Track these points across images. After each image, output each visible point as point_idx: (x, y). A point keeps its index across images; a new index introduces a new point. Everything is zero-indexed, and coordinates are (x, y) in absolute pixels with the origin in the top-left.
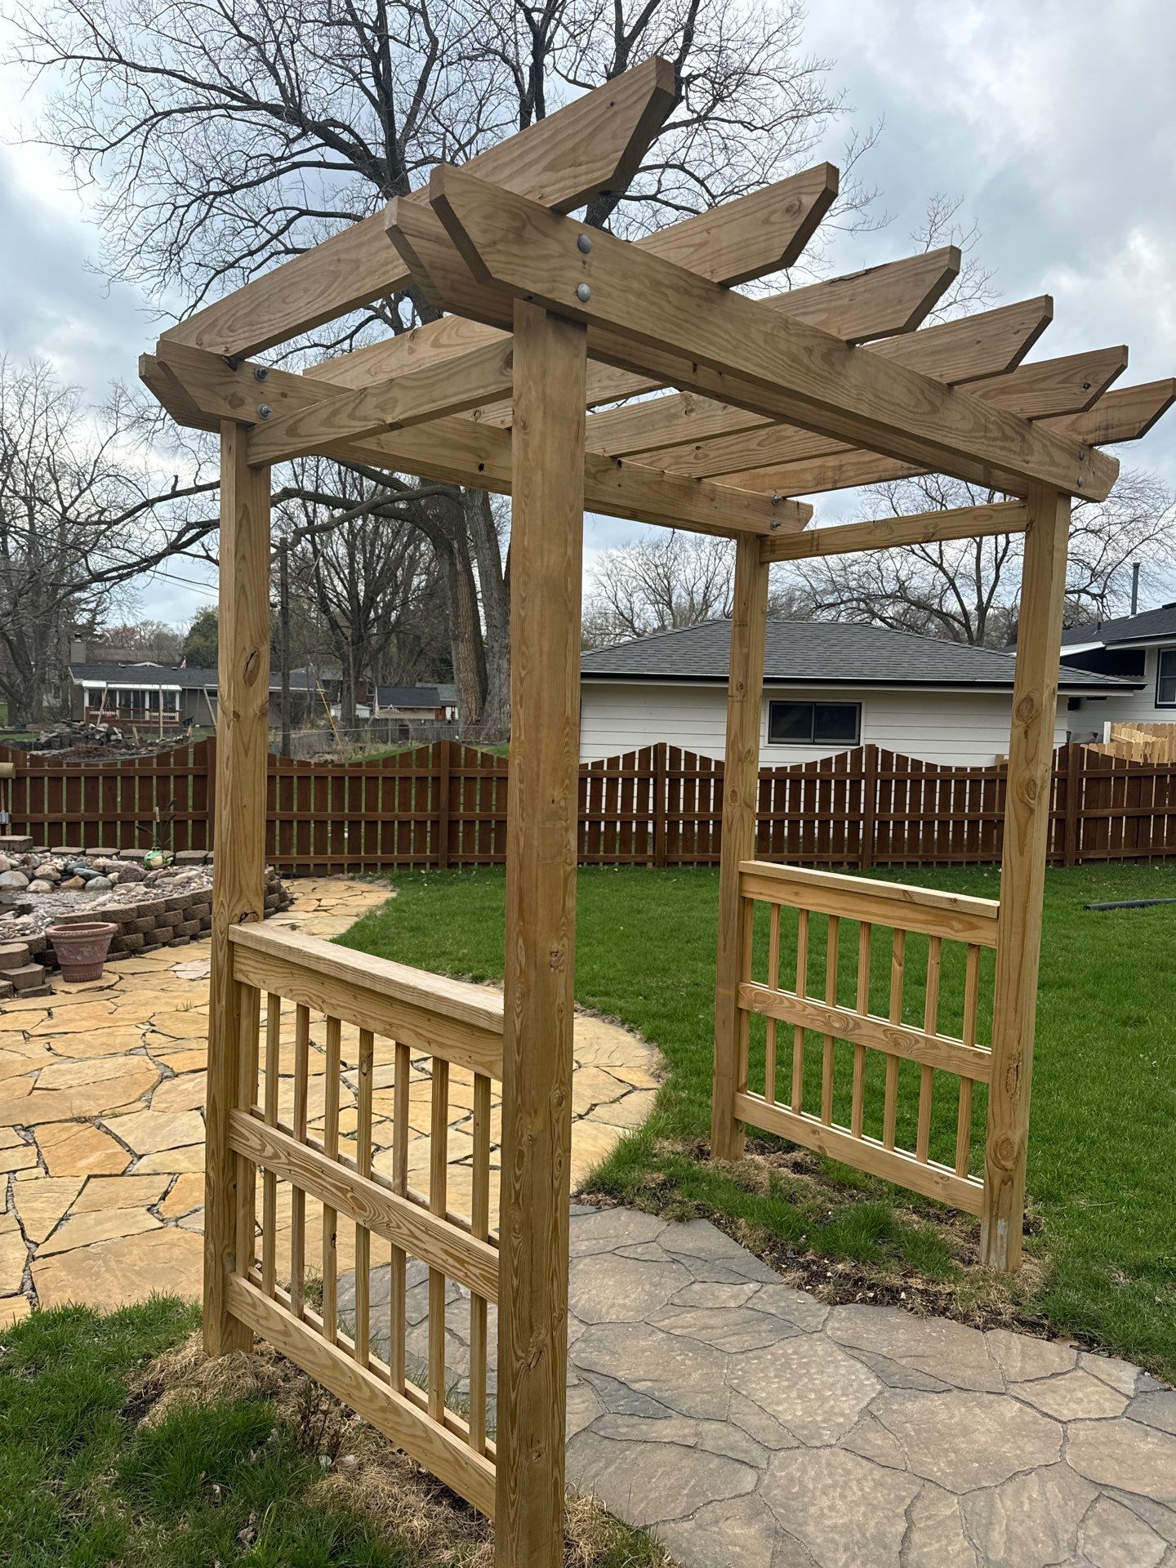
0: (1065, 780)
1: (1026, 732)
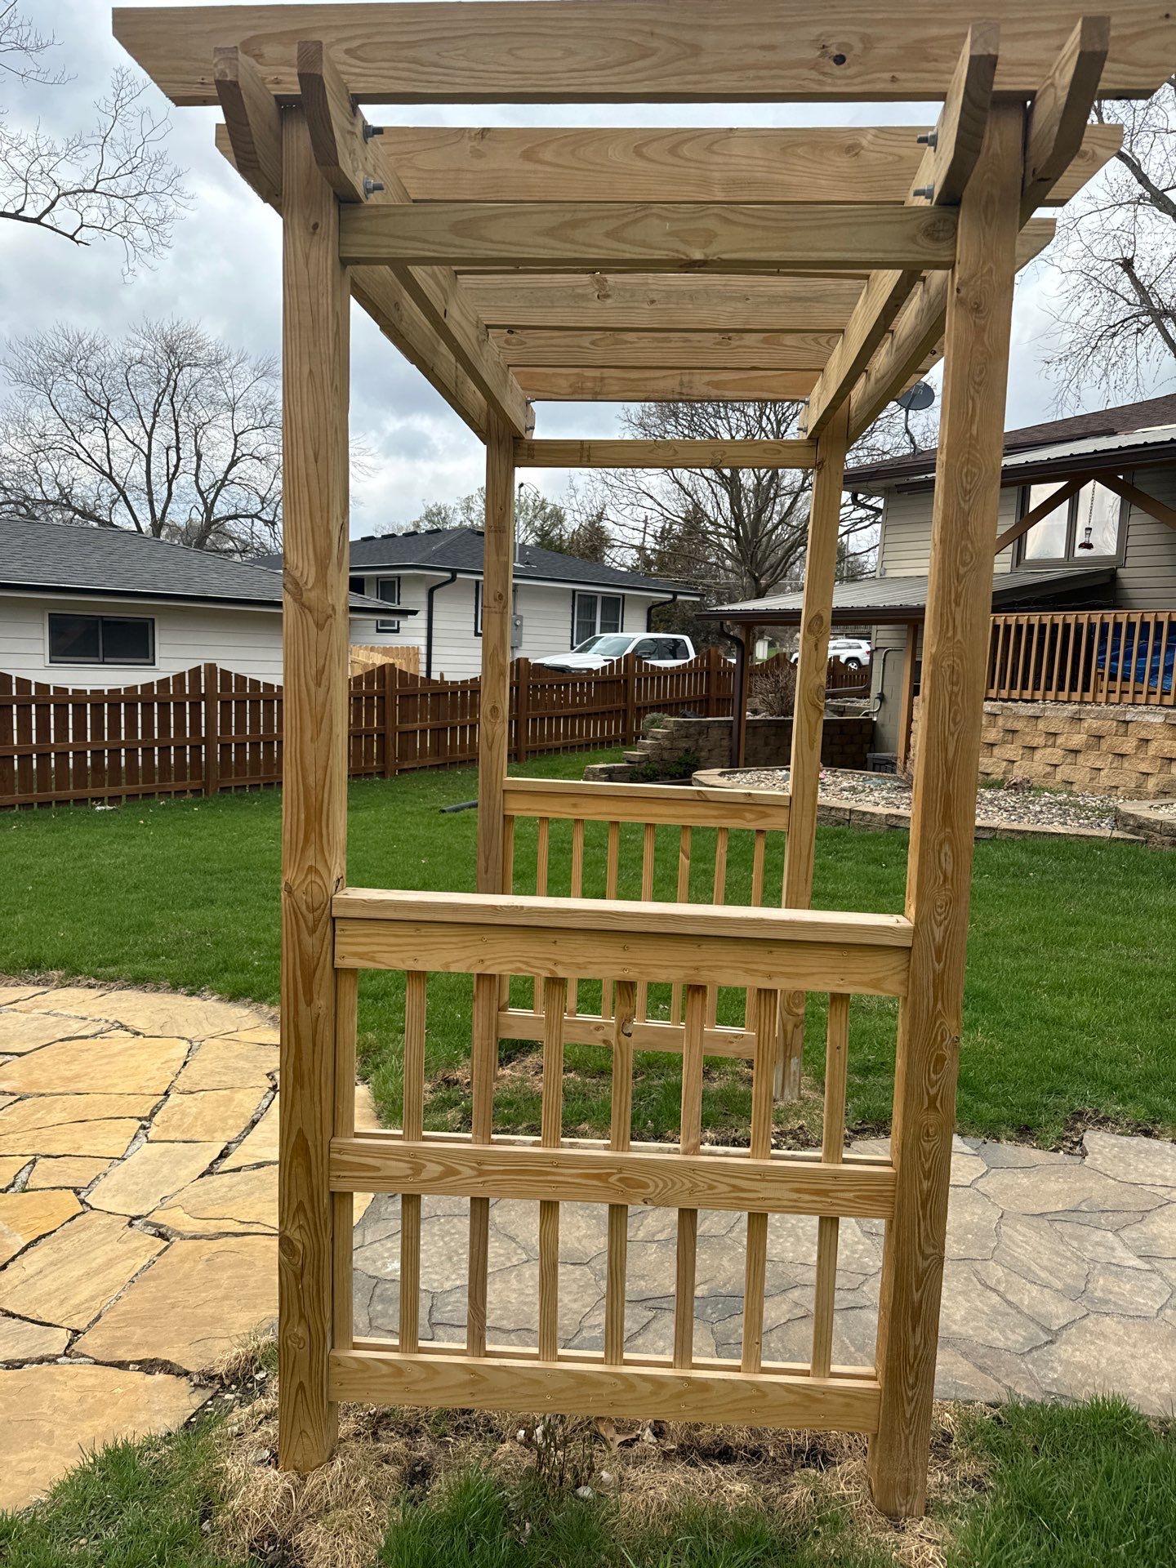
0: (383, 698)
1: (816, 645)
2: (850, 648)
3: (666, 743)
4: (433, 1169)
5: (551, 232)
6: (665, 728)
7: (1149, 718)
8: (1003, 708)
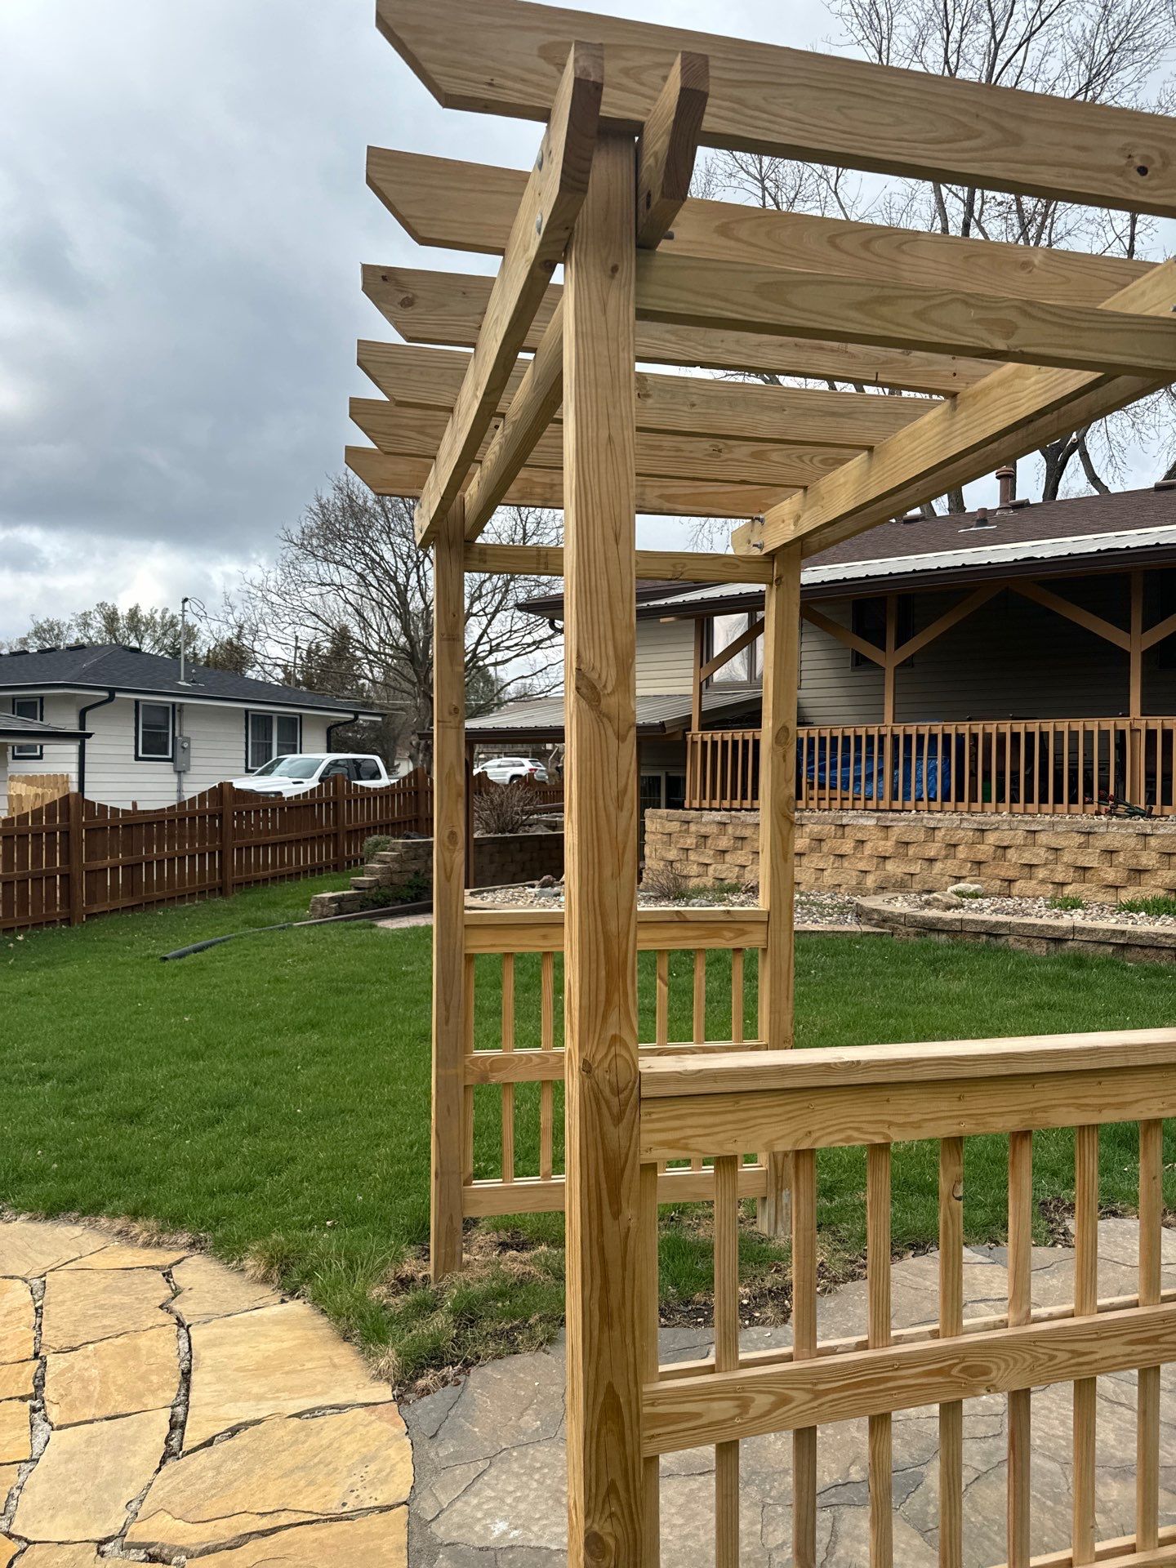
0: (67, 833)
1: (784, 756)
2: (514, 766)
3: (396, 866)
4: (762, 1402)
5: (859, 306)
6: (393, 850)
7: (862, 821)
8: (731, 817)
